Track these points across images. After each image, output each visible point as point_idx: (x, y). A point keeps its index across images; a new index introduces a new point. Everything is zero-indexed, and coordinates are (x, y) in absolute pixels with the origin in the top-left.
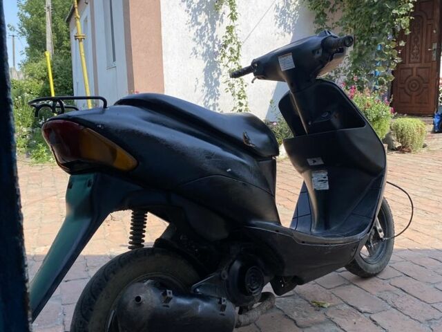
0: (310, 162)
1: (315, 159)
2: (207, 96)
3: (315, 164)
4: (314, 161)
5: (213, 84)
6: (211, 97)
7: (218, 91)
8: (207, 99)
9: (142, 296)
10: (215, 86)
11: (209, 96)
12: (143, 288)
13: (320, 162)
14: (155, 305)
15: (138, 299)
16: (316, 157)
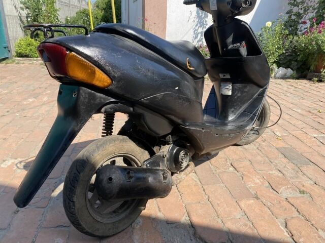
0: (221, 76)
1: (225, 74)
2: (197, 25)
3: (225, 77)
4: (224, 76)
5: (203, 16)
6: (200, 26)
7: (206, 22)
8: (197, 28)
9: (113, 177)
10: (204, 17)
11: (199, 25)
12: (113, 170)
13: (228, 76)
14: (122, 182)
15: (111, 179)
16: (225, 73)
